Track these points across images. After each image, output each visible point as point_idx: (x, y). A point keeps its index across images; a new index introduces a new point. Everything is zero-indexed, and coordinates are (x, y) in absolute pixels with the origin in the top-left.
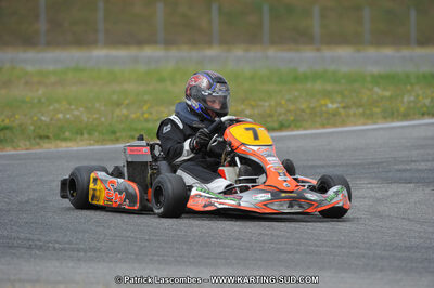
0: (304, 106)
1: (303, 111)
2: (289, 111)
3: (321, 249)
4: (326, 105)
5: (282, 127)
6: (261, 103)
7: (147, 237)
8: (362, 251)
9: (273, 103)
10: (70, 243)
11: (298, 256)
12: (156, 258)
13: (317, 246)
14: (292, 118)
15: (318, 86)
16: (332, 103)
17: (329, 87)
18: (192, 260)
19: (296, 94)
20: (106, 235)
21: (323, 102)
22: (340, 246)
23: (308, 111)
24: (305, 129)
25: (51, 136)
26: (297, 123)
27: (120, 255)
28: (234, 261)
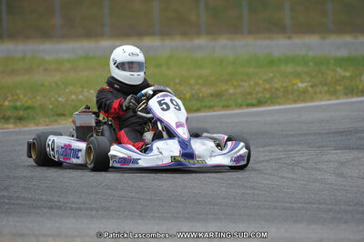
0: (277, 86)
1: (277, 89)
2: (265, 89)
3: (295, 205)
4: (296, 84)
5: (260, 103)
6: (243, 83)
7: (149, 198)
8: (330, 207)
9: (252, 83)
10: (84, 203)
11: (275, 211)
12: (157, 215)
13: (291, 203)
14: (268, 96)
15: (289, 68)
16: (302, 82)
17: (299, 69)
18: (186, 216)
19: (271, 75)
20: (114, 196)
21: (294, 81)
22: (310, 203)
23: (282, 90)
24: (280, 104)
25: (66, 113)
26: (273, 100)
27: (127, 213)
28: (222, 217)
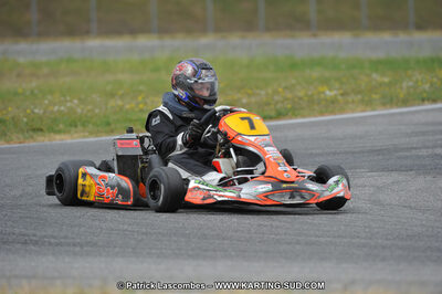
0: (301, 94)
1: (301, 98)
2: (286, 99)
3: (322, 240)
4: (323, 93)
5: (279, 115)
6: (258, 91)
7: (144, 230)
8: (363, 241)
9: (270, 91)
10: (66, 237)
11: (298, 247)
12: (154, 251)
13: (317, 236)
14: (289, 106)
15: (316, 73)
16: (330, 90)
17: (327, 74)
18: (190, 253)
19: (294, 81)
20: (102, 228)
21: (321, 89)
22: (340, 236)
23: (306, 98)
24: (304, 117)
25: (44, 128)
26: (294, 111)
27: (117, 250)
28: (233, 253)
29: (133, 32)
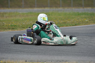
0: (80, 20)
1: (80, 21)
2: (77, 21)
3: (85, 52)
4: (85, 20)
5: (76, 25)
6: (71, 20)
7: (46, 49)
8: (94, 52)
9: (74, 20)
10: (29, 51)
11: (79, 53)
12: (48, 54)
15: (84, 16)
16: (87, 20)
17: (86, 16)
18: (56, 54)
19: (79, 18)
20: (37, 49)
22: (88, 51)
23: (81, 21)
24: (81, 25)
25: (25, 27)
26: (79, 24)
27: (40, 53)
28: (65, 54)
29: (44, 7)
